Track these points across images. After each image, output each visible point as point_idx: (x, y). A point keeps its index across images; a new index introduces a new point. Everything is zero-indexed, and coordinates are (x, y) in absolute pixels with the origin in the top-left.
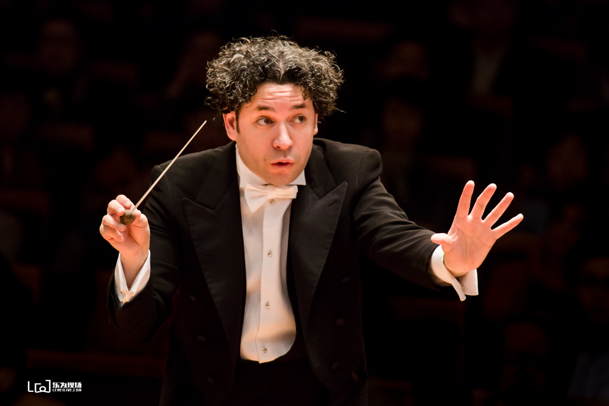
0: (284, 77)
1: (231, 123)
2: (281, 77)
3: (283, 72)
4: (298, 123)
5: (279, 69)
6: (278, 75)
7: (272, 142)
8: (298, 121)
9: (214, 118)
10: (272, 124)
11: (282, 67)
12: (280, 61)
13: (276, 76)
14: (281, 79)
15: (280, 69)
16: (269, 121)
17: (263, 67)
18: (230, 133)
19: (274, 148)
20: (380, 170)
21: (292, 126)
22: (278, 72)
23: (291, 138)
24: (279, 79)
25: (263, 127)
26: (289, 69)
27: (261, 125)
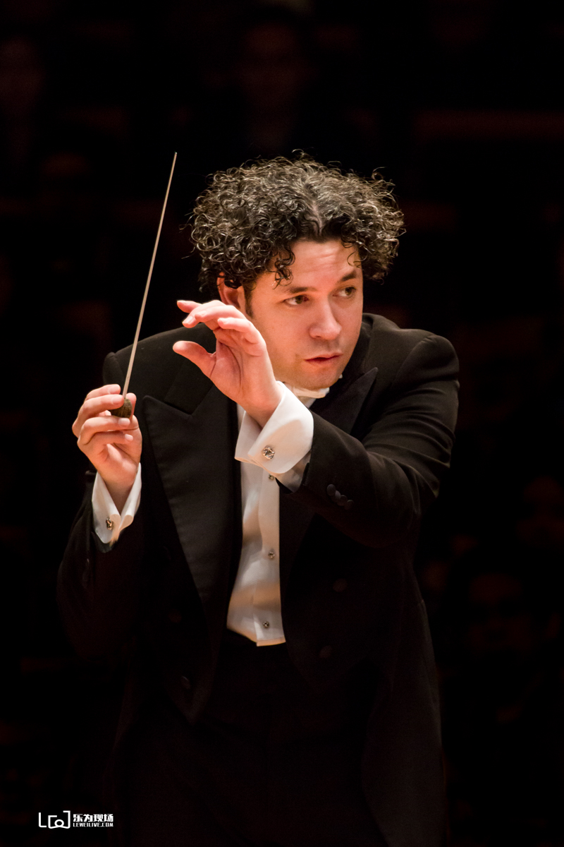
0: (324, 231)
2: (320, 231)
4: (344, 297)
5: (315, 219)
7: (309, 329)
8: (343, 294)
9: (201, 288)
10: (308, 302)
11: (317, 215)
13: (312, 229)
14: (320, 235)
15: (316, 216)
17: (293, 219)
19: (312, 338)
21: (336, 302)
22: (315, 224)
23: (337, 320)
25: (294, 308)
26: (332, 219)
27: (291, 306)
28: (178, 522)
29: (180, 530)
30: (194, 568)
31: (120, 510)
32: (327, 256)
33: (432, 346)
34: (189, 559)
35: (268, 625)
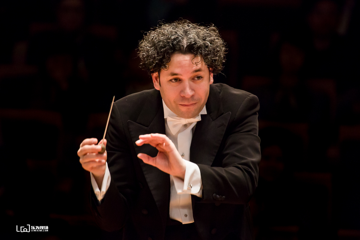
0: (186, 49)
1: (156, 79)
2: (184, 49)
3: (185, 46)
5: (183, 44)
6: (182, 48)
7: (180, 93)
8: (196, 79)
10: (180, 81)
11: (185, 43)
12: (184, 38)
13: (181, 49)
14: (184, 51)
16: (178, 80)
18: (156, 85)
19: (182, 96)
20: (258, 108)
21: (193, 82)
22: (182, 46)
24: (183, 50)
25: (174, 84)
26: (189, 44)
27: (173, 82)
28: (145, 173)
29: (146, 176)
30: (153, 193)
31: (100, 189)
32: (186, 60)
33: (252, 100)
34: (151, 188)
35: (187, 216)
